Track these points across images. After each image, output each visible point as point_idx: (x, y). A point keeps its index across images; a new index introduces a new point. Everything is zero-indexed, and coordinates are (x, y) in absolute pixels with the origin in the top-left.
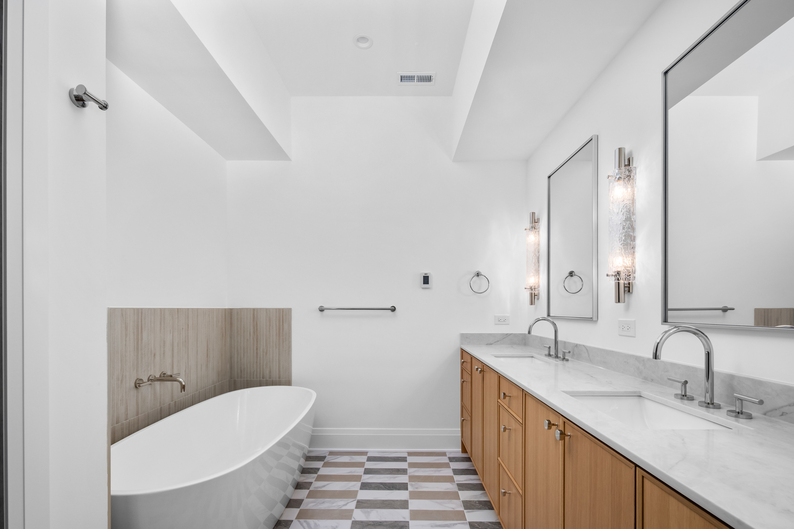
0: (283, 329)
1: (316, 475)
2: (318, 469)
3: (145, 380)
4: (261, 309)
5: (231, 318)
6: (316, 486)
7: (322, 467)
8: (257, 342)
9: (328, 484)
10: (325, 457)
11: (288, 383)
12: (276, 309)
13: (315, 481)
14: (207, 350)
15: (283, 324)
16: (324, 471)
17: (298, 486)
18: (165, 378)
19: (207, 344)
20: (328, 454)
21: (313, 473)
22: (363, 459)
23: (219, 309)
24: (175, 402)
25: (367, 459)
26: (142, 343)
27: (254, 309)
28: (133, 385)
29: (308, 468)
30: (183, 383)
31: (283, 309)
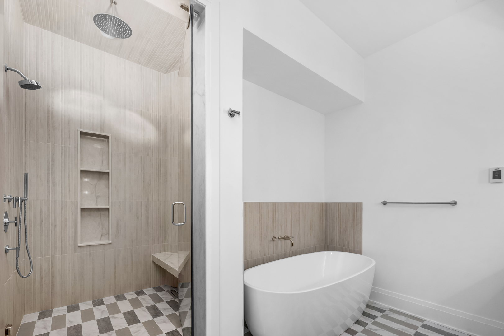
0: (357, 216)
1: (373, 320)
2: (376, 317)
3: (277, 237)
4: (343, 203)
5: (326, 208)
6: (370, 327)
7: (380, 317)
8: (340, 223)
9: (380, 330)
10: (385, 311)
11: (360, 253)
12: (352, 203)
13: (371, 324)
14: (311, 226)
15: (356, 213)
16: (380, 320)
17: (358, 322)
18: (287, 238)
19: (311, 223)
20: (388, 310)
21: (371, 318)
22: (419, 324)
23: (318, 203)
24: (292, 251)
25: (422, 326)
26: (276, 219)
27: (339, 203)
28: (272, 239)
29: (369, 314)
30: (292, 242)
31: (357, 203)
